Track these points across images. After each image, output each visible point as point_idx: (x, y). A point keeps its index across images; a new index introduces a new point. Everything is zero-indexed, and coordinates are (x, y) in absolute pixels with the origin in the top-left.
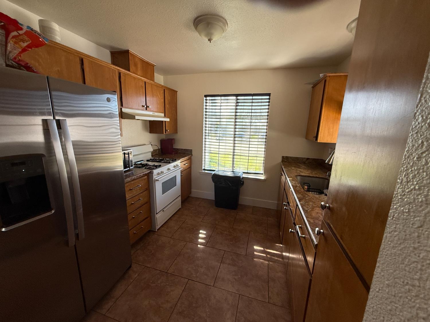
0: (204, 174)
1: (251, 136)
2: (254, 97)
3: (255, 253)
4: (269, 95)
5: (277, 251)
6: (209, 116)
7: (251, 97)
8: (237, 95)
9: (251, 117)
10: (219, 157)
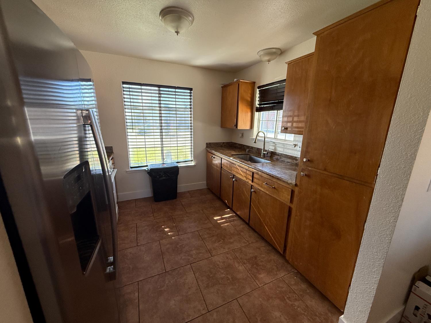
0: (131, 172)
1: (178, 127)
2: (177, 90)
3: (218, 222)
4: (191, 89)
5: (229, 214)
6: (132, 107)
7: (174, 90)
8: (159, 86)
9: (176, 109)
10: (146, 151)
